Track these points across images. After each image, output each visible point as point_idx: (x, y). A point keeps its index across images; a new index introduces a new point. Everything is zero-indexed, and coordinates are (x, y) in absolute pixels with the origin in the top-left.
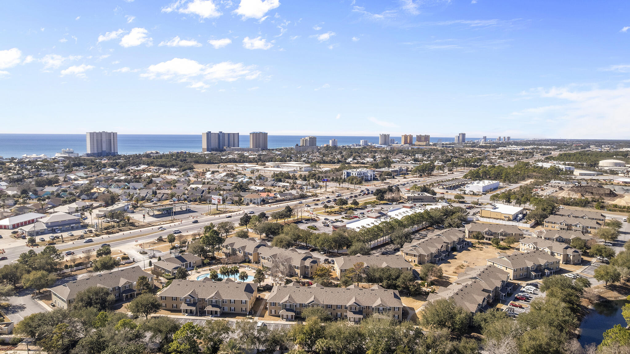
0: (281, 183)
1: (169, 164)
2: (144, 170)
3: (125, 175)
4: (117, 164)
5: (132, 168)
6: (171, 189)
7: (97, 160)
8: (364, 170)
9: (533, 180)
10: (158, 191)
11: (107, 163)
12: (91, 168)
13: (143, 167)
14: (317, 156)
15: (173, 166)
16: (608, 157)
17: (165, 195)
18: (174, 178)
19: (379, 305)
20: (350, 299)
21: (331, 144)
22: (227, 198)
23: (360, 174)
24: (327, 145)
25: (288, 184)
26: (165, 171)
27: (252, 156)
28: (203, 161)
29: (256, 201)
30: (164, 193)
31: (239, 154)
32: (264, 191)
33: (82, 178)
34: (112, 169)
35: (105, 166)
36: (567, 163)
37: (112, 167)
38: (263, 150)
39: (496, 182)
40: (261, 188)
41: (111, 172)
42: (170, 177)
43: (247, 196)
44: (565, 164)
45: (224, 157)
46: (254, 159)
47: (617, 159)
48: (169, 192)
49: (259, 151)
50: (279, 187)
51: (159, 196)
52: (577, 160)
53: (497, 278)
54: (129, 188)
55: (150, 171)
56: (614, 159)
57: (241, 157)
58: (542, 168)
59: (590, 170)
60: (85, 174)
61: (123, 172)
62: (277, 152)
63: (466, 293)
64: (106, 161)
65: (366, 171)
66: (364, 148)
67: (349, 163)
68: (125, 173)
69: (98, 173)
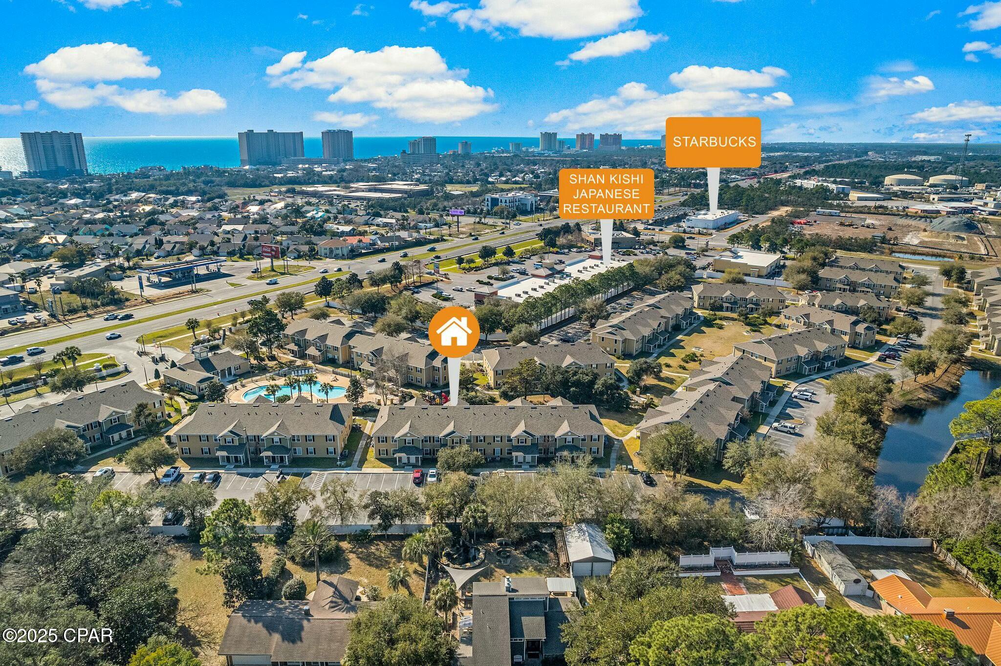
0: (381, 219)
1: (183, 189)
2: (138, 201)
3: (103, 211)
4: (87, 191)
5: (117, 197)
6: (188, 234)
7: (49, 185)
8: (520, 194)
9: (789, 209)
10: (165, 239)
11: (67, 189)
12: (37, 199)
13: (134, 195)
14: (439, 171)
15: (190, 193)
16: (896, 170)
17: (177, 245)
18: (194, 213)
19: (566, 434)
20: (516, 425)
21: (460, 150)
22: (288, 248)
23: (513, 200)
24: (454, 152)
25: (393, 221)
26: (176, 202)
27: (329, 173)
28: (242, 182)
29: (339, 252)
30: (176, 243)
31: (304, 169)
32: (352, 233)
33: (21, 217)
34: (79, 201)
35: (64, 194)
36: (838, 180)
37: (78, 196)
38: (345, 161)
39: (733, 212)
40: (347, 228)
41: (76, 206)
42: (186, 214)
43: (322, 243)
44: (835, 182)
45: (280, 175)
46: (331, 177)
47: (908, 173)
48: (184, 239)
49: (338, 163)
50: (378, 225)
51: (168, 247)
52: (853, 174)
53: (754, 378)
54: (111, 235)
55: (151, 203)
56: (906, 173)
57: (308, 173)
58: (801, 188)
59: (873, 192)
60: (26, 211)
61: (99, 206)
62: (370, 165)
63: (708, 406)
64: (66, 186)
65: (523, 197)
66: (516, 156)
67: (492, 183)
68: (104, 208)
69: (51, 208)
